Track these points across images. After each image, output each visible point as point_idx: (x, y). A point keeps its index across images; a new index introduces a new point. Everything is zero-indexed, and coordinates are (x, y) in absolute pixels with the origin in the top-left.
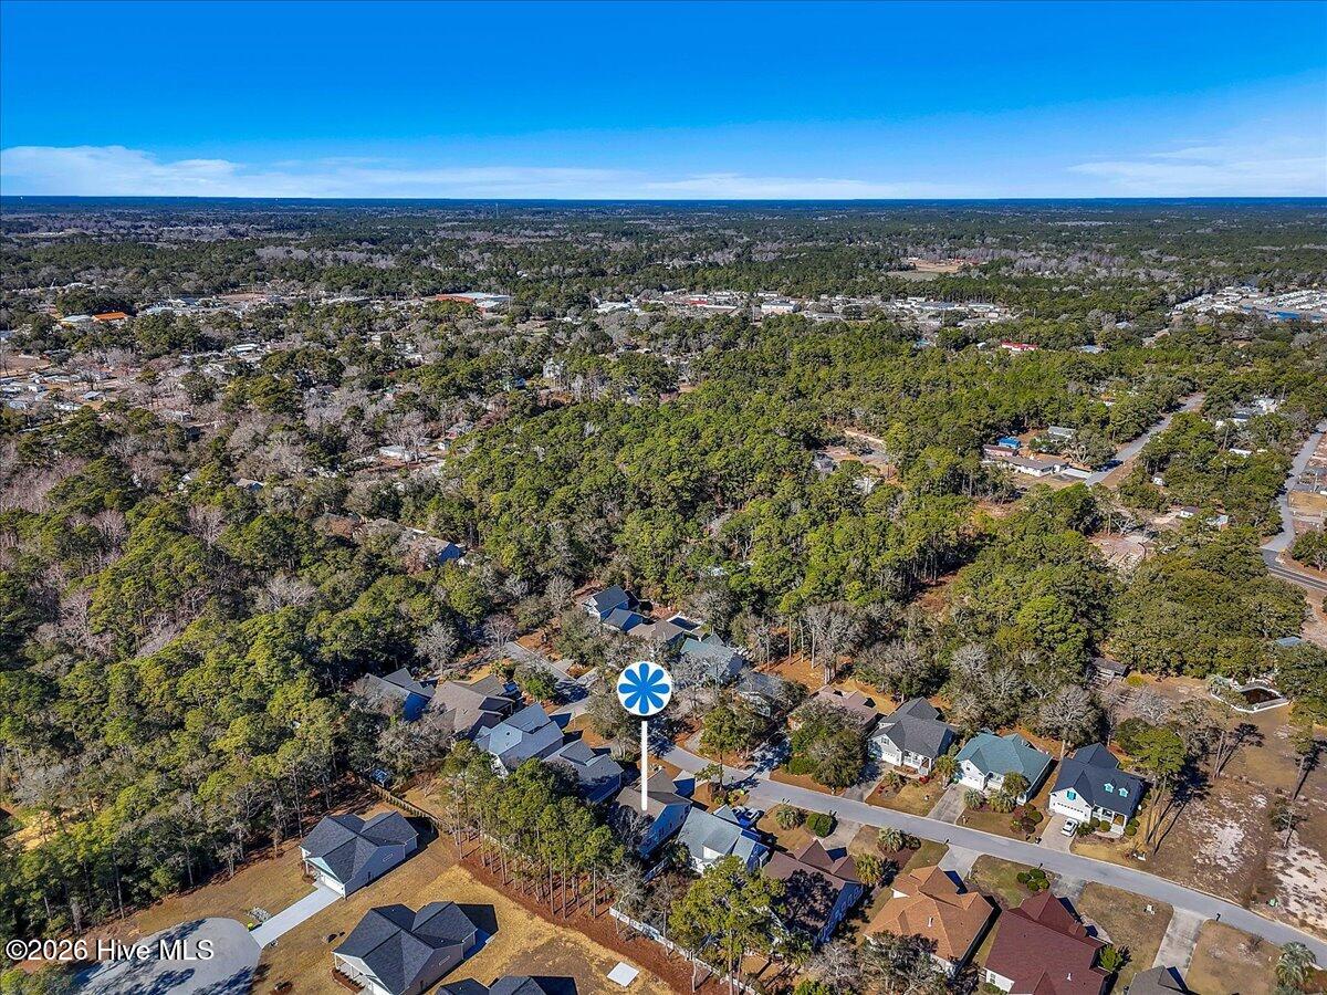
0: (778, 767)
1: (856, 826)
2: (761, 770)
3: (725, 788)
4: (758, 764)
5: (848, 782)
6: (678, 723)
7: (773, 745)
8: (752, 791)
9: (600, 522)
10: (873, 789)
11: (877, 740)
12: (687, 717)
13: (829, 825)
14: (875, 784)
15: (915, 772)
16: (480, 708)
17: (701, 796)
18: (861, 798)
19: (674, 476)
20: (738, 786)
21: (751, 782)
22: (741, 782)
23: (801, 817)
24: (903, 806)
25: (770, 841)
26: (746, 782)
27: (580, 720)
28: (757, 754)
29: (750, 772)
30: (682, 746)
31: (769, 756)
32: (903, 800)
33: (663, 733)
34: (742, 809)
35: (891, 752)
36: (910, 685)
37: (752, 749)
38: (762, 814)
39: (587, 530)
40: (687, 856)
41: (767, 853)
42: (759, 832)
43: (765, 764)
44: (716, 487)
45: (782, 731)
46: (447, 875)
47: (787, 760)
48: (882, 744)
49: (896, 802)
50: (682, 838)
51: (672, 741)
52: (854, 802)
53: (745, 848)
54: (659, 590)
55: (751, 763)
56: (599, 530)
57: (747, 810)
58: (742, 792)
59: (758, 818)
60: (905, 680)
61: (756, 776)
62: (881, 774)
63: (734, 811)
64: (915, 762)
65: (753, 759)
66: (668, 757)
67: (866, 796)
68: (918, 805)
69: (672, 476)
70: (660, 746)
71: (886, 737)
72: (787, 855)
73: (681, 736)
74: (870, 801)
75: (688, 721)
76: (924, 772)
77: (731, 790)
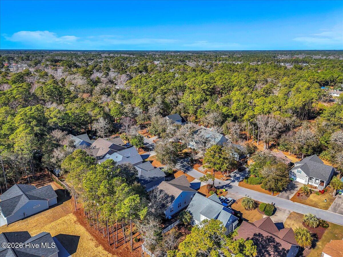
0: (242, 181)
1: (287, 212)
2: (234, 181)
3: (216, 188)
4: (232, 179)
5: (281, 189)
6: (196, 160)
7: (240, 171)
8: (229, 190)
9: (175, 97)
10: (294, 194)
11: (295, 171)
12: (200, 158)
13: (272, 210)
14: (295, 192)
15: (316, 188)
16: (109, 148)
17: (203, 190)
18: (288, 198)
19: (204, 86)
20: (222, 187)
21: (229, 186)
22: (223, 186)
23: (256, 205)
24: (313, 203)
25: (239, 215)
26: (226, 186)
27: (153, 157)
28: (232, 174)
29: (228, 182)
30: (197, 169)
31: (238, 175)
32: (312, 201)
33: (189, 164)
34: (224, 198)
35: (302, 178)
36: (307, 150)
37: (230, 172)
38: (234, 201)
39: (169, 98)
40: (191, 218)
41: (237, 222)
42: (233, 210)
43: (236, 179)
44: (219, 92)
45: (244, 166)
46: (65, 218)
47: (247, 178)
48: (297, 174)
49: (308, 201)
50: (189, 209)
51: (192, 167)
52: (284, 200)
53: (225, 217)
54: (194, 118)
55: (229, 178)
56: (173, 99)
57: (226, 198)
58: (224, 190)
59: (233, 203)
60: (305, 147)
61: (231, 184)
62: (297, 187)
63: (220, 198)
64: (315, 184)
65: (230, 176)
66: (189, 173)
67: (291, 197)
68: (321, 204)
69: (203, 85)
70: (186, 168)
71: (300, 169)
72: (249, 223)
73: (196, 165)
74: (293, 200)
75: (200, 160)
76: (321, 188)
77: (219, 189)
